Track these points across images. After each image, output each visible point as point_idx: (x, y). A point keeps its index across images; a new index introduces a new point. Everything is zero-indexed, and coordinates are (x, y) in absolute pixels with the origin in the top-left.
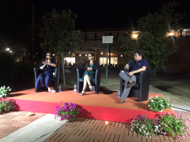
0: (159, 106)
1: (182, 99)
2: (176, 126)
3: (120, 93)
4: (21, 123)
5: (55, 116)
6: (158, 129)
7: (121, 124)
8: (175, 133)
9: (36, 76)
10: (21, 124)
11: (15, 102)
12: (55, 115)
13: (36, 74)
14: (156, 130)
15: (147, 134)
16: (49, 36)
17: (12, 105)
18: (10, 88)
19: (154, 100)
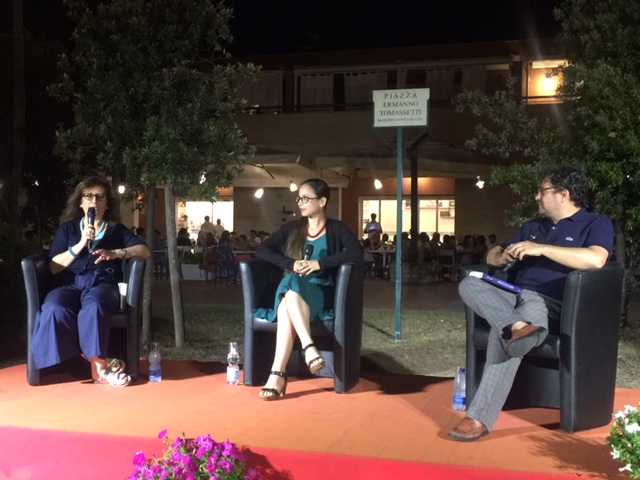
3: (464, 387)
9: (34, 302)
13: (33, 290)
16: (99, 96)
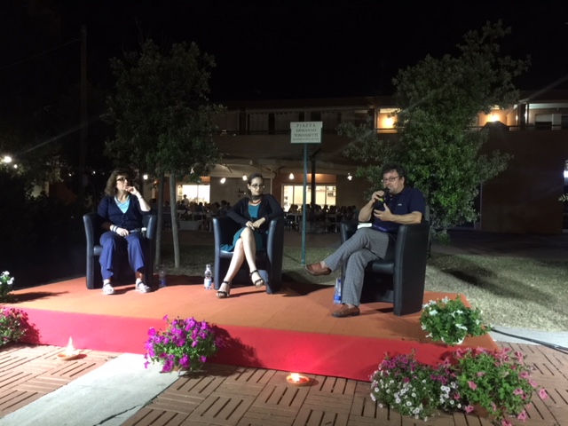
0: (454, 329)
1: (522, 308)
2: (501, 386)
4: (43, 380)
5: (145, 361)
6: (450, 395)
7: (341, 382)
8: (499, 406)
10: (41, 385)
11: (26, 319)
12: (146, 357)
13: (90, 233)
14: (444, 398)
15: (417, 410)
17: (17, 327)
18: (10, 276)
19: (439, 311)
